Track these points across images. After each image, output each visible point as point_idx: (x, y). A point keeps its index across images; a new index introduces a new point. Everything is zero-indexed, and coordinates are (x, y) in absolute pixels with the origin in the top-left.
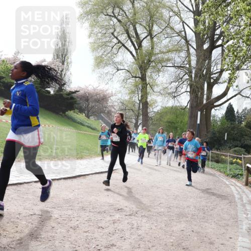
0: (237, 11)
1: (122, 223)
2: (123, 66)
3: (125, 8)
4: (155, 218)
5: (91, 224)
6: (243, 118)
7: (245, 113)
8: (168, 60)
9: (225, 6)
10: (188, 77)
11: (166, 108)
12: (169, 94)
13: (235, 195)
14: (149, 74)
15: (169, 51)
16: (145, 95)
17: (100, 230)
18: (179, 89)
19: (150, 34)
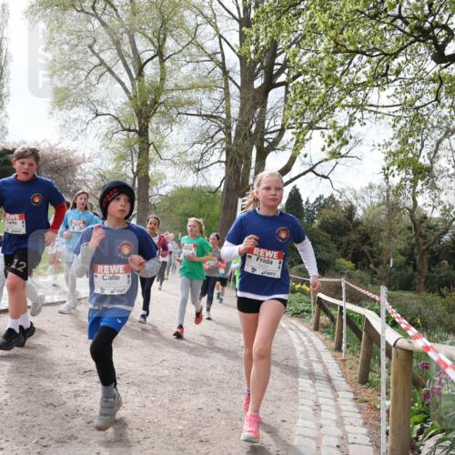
0: (314, 26)
1: (92, 396)
2: (107, 108)
3: (116, 3)
4: (151, 386)
5: (32, 398)
6: (317, 212)
7: (320, 204)
8: (190, 103)
9: (294, 15)
10: (223, 136)
11: (182, 189)
12: (189, 164)
13: (296, 346)
14: (155, 126)
15: (192, 87)
16: (144, 163)
17: (47, 410)
18: (207, 156)
19: (160, 53)
